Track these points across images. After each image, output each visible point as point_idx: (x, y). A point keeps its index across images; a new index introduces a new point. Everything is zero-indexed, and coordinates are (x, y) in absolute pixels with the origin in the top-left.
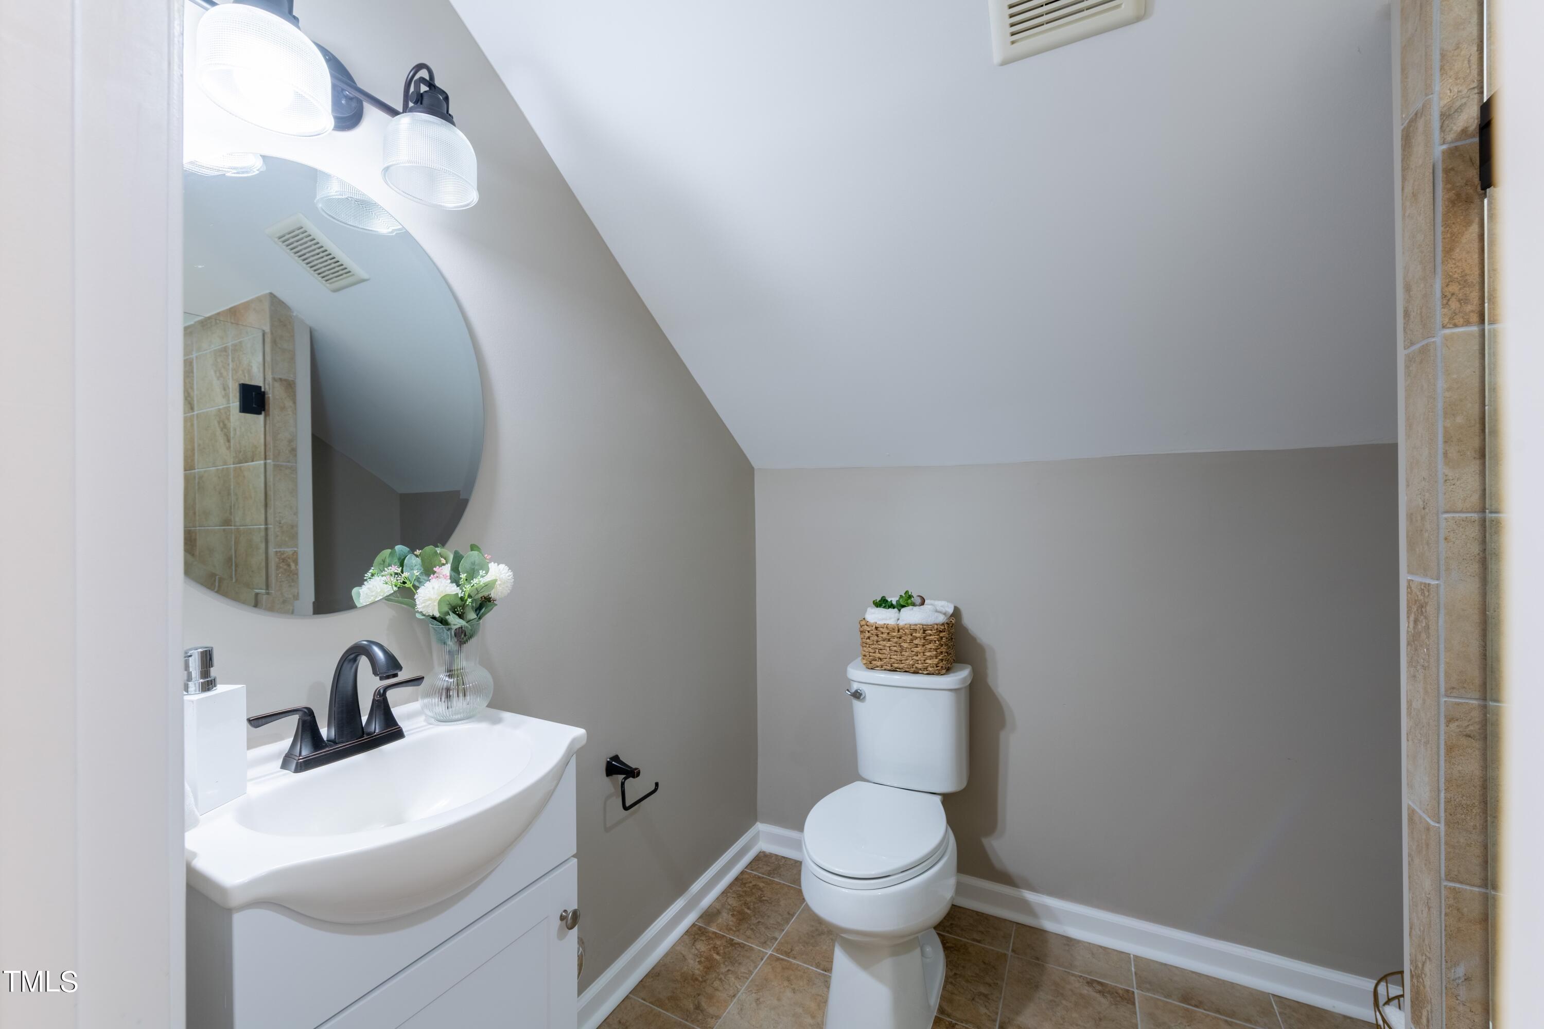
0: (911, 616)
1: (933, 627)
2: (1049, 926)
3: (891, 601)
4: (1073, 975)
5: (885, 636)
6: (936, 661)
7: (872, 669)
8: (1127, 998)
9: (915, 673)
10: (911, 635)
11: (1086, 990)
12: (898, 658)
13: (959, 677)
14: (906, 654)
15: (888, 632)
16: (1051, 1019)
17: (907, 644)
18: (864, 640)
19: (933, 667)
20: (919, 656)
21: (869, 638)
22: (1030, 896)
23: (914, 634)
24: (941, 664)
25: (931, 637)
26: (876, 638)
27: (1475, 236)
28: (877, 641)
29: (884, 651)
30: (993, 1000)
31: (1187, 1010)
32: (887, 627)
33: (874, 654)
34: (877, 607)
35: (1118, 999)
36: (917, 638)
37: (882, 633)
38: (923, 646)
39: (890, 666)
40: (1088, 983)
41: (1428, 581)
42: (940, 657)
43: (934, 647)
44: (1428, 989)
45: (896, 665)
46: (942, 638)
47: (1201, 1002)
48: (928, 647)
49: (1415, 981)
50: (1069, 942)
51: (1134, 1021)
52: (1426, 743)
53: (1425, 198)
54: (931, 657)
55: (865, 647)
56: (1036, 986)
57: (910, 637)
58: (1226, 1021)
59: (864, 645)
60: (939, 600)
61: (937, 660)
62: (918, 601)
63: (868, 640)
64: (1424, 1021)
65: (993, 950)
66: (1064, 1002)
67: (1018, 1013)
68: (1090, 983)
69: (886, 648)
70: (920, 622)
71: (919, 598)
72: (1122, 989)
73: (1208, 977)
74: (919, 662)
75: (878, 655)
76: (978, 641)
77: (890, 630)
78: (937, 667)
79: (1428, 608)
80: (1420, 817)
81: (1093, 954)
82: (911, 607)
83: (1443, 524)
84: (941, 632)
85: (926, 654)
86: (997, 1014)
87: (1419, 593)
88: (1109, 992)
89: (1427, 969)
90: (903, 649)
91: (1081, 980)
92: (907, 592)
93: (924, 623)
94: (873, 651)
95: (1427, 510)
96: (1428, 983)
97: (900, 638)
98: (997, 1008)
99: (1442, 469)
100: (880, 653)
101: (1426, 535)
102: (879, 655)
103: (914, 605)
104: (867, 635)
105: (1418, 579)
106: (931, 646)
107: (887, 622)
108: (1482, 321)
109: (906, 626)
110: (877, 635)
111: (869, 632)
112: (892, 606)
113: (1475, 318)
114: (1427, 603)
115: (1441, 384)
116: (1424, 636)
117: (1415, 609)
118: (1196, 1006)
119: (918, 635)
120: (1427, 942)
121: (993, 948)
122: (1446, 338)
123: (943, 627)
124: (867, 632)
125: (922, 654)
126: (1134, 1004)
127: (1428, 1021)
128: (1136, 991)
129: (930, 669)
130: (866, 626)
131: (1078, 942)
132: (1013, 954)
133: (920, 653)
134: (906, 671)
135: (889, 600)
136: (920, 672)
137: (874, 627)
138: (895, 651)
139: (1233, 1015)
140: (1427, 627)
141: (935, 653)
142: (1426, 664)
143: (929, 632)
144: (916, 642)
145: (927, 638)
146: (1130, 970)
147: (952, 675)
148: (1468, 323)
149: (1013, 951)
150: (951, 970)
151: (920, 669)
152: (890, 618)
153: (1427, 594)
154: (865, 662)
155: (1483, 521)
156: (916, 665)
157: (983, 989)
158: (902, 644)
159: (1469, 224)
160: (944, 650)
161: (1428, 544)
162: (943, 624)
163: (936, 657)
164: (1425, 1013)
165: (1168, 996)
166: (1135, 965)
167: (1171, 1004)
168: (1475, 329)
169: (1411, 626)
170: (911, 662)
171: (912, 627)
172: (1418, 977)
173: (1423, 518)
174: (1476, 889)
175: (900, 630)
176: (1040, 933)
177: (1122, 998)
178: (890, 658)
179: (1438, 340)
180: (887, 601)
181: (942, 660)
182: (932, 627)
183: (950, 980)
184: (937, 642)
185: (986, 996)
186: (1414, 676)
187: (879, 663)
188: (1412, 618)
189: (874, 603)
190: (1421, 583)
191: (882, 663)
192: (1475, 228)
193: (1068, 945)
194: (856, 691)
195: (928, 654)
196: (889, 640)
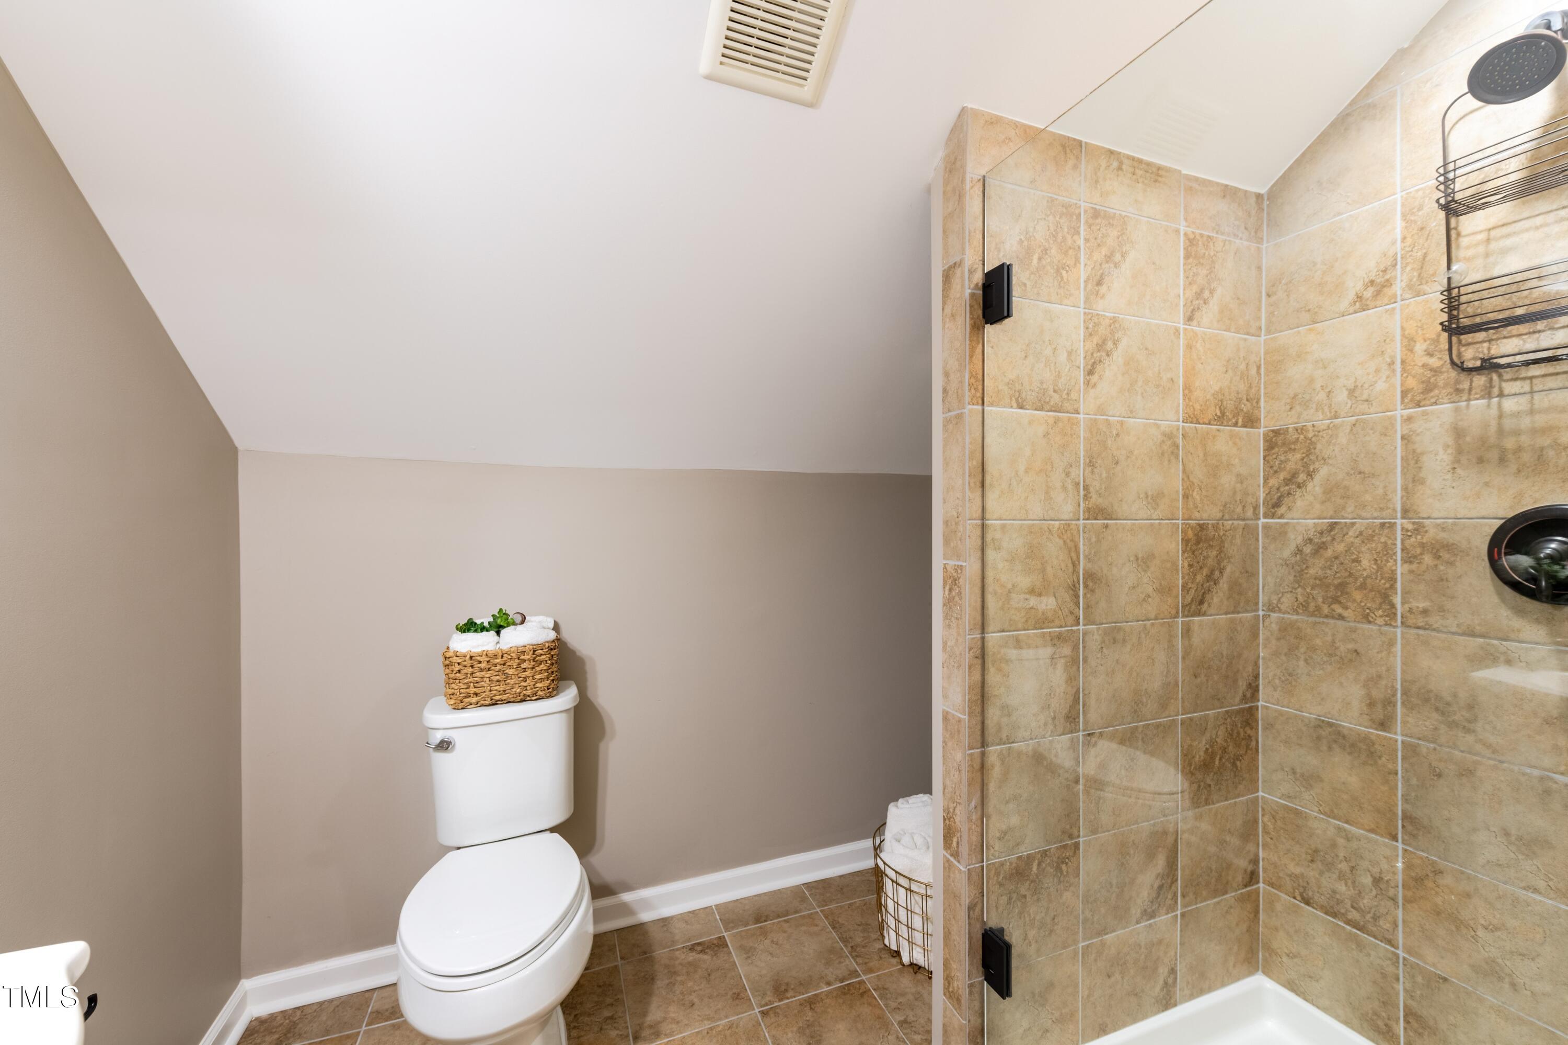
0: (513, 638)
1: (545, 646)
2: (646, 916)
3: (483, 623)
4: (678, 950)
5: (483, 665)
6: (547, 683)
7: (462, 708)
8: (721, 944)
9: (522, 701)
10: (518, 658)
11: (692, 956)
12: (501, 688)
13: (568, 697)
14: (512, 682)
15: (488, 659)
16: (674, 1001)
17: (513, 670)
18: (452, 676)
19: (544, 690)
20: (528, 681)
21: (459, 671)
22: (627, 897)
23: (522, 657)
24: (552, 686)
25: (542, 657)
26: (470, 670)
27: (981, 351)
28: (472, 674)
29: (483, 683)
30: (620, 1017)
31: (761, 927)
32: (487, 655)
33: (467, 690)
34: (464, 632)
35: (716, 949)
36: (525, 661)
37: (480, 662)
38: (533, 668)
39: (489, 699)
40: (690, 949)
41: (960, 563)
42: (551, 678)
43: (545, 668)
44: (958, 823)
45: (497, 698)
46: (552, 656)
47: (767, 916)
48: (538, 669)
49: (947, 822)
50: (665, 922)
51: (732, 960)
52: (959, 666)
53: (960, 320)
54: (541, 680)
55: (454, 683)
56: (650, 979)
57: (517, 661)
58: (785, 921)
59: (449, 682)
60: (535, 616)
61: (549, 682)
62: (518, 619)
63: (458, 675)
64: (955, 844)
65: (603, 969)
66: (679, 978)
67: (645, 1014)
68: (692, 948)
69: (485, 679)
70: (530, 642)
71: (519, 615)
72: (715, 939)
73: (765, 894)
74: (528, 688)
75: (472, 690)
76: (578, 654)
77: (491, 657)
78: (548, 689)
79: (961, 581)
80: (953, 715)
81: (686, 922)
82: (512, 627)
83: (968, 527)
84: (552, 649)
85: (536, 677)
86: (627, 1028)
87: (953, 572)
88: (708, 947)
89: (957, 811)
90: (507, 677)
91: (685, 950)
92: (501, 610)
93: (535, 642)
94: (465, 687)
95: (960, 519)
96: (957, 819)
97: (504, 664)
98: (626, 1023)
99: (968, 493)
100: (475, 687)
101: (959, 534)
102: (476, 690)
103: (514, 624)
104: (457, 668)
105: (951, 563)
106: (543, 667)
107: (485, 648)
108: (983, 404)
109: (512, 650)
110: (472, 667)
111: (459, 664)
112: (483, 629)
113: (980, 402)
114: (959, 578)
115: (968, 440)
116: (957, 598)
117: (949, 582)
118: (765, 921)
119: (526, 657)
120: (957, 794)
121: (602, 967)
122: (971, 411)
123: (554, 644)
124: (456, 665)
125: (531, 678)
126: (727, 946)
127: (958, 843)
128: (725, 934)
129: (540, 693)
130: (455, 658)
131: (672, 918)
132: (623, 962)
133: (529, 677)
134: (509, 702)
135: (478, 622)
136: (528, 698)
137: (468, 656)
138: (498, 681)
139: (787, 914)
140: (960, 593)
141: (546, 674)
142: (959, 616)
143: (540, 652)
144: (523, 666)
145: (537, 659)
146: (716, 919)
147: (561, 695)
148: (978, 404)
149: (622, 958)
150: (570, 1014)
151: (529, 696)
152: (488, 643)
153: (959, 571)
154: (452, 702)
155: (983, 525)
156: (524, 692)
157: (607, 1013)
158: (507, 671)
159: (978, 343)
160: (555, 669)
161: (960, 540)
162: (553, 641)
163: (548, 678)
164: (955, 840)
165: (747, 925)
166: (718, 913)
167: (750, 929)
168: (980, 408)
169: (947, 593)
170: (518, 691)
171: (520, 650)
172: (950, 819)
173: (957, 524)
174: (979, 750)
175: (505, 655)
176: (639, 929)
177: (718, 946)
178: (491, 691)
179: (966, 411)
180: (476, 624)
181: (553, 681)
182: (542, 646)
183: (572, 1025)
184: (549, 662)
185: (611, 1018)
186: (949, 625)
187: (474, 700)
188: (947, 588)
189: (457, 629)
190: (955, 565)
191: (478, 698)
192: (980, 346)
193: (665, 925)
194: (442, 742)
195: (538, 677)
196: (489, 669)
